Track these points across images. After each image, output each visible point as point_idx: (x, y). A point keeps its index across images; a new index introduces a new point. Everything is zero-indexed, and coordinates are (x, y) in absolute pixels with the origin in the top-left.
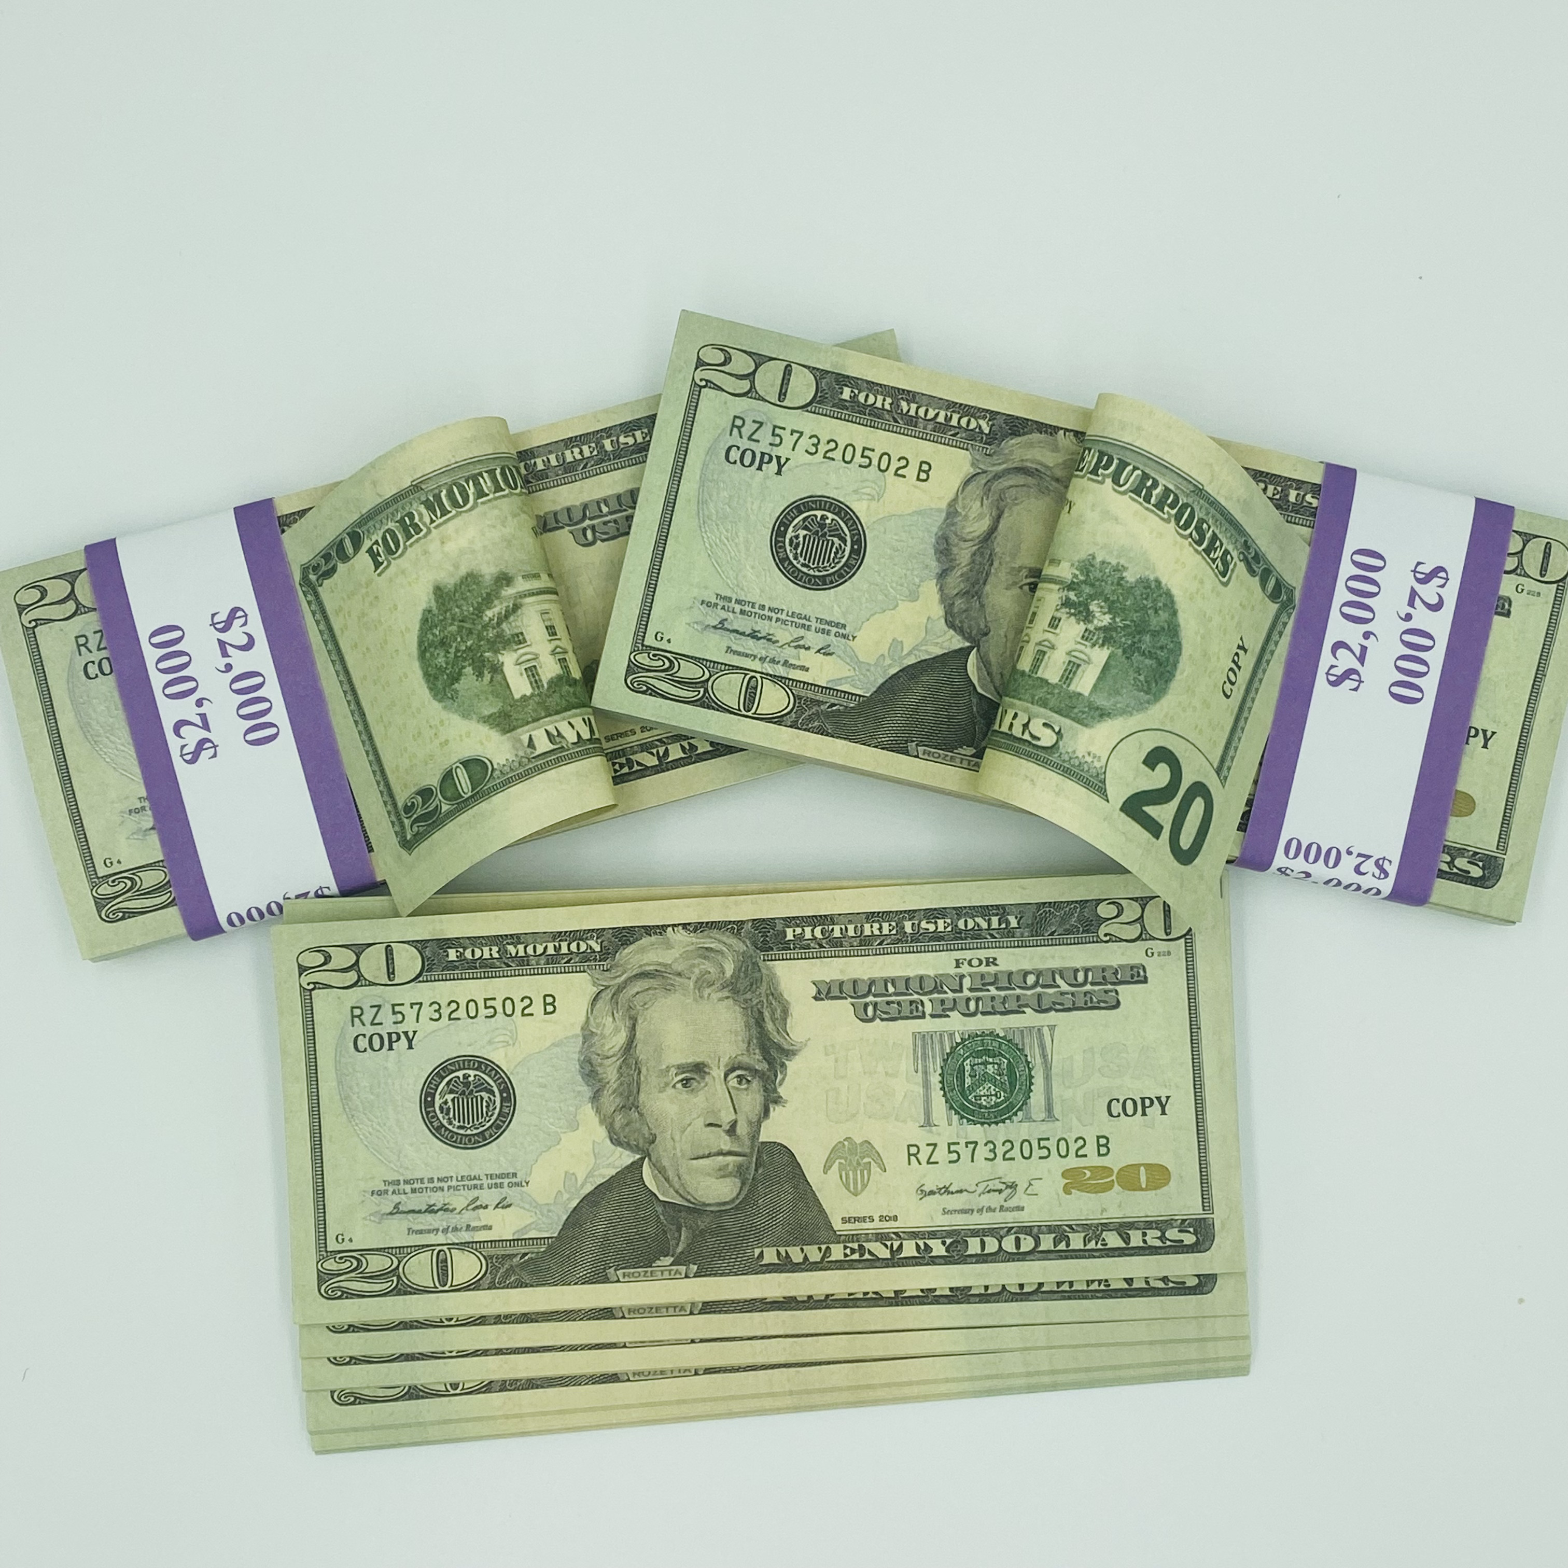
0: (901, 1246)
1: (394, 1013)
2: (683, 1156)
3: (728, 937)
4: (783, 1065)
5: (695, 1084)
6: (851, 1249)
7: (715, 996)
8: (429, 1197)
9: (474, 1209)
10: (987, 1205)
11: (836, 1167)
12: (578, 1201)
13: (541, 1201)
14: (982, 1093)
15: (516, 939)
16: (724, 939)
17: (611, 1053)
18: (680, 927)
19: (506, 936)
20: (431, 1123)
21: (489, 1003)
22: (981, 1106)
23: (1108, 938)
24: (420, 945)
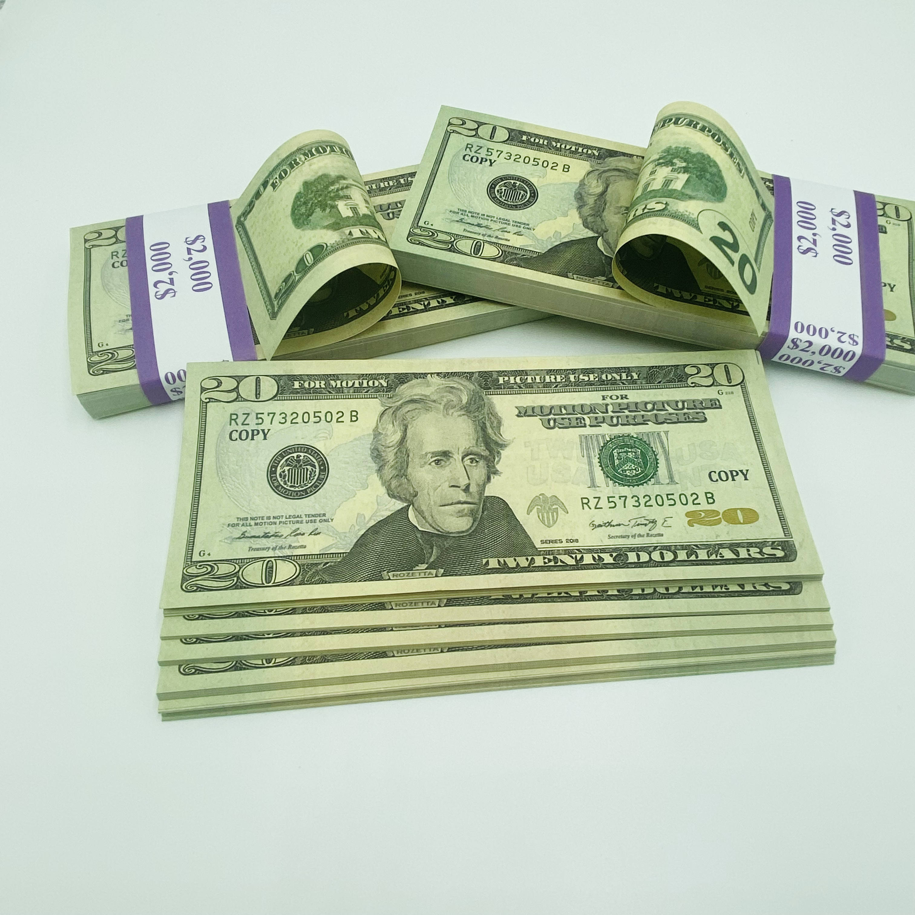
0: (582, 557)
1: (257, 418)
2: (435, 503)
3: (464, 381)
4: (498, 453)
5: (443, 463)
6: (549, 559)
7: (456, 414)
8: (266, 528)
9: (295, 536)
10: (638, 533)
11: (535, 510)
12: (365, 531)
13: (340, 530)
14: (626, 468)
15: (336, 377)
16: (462, 382)
17: (391, 445)
18: (436, 375)
19: (330, 375)
20: (273, 483)
21: (317, 414)
22: (626, 476)
23: (694, 385)
24: (277, 378)
